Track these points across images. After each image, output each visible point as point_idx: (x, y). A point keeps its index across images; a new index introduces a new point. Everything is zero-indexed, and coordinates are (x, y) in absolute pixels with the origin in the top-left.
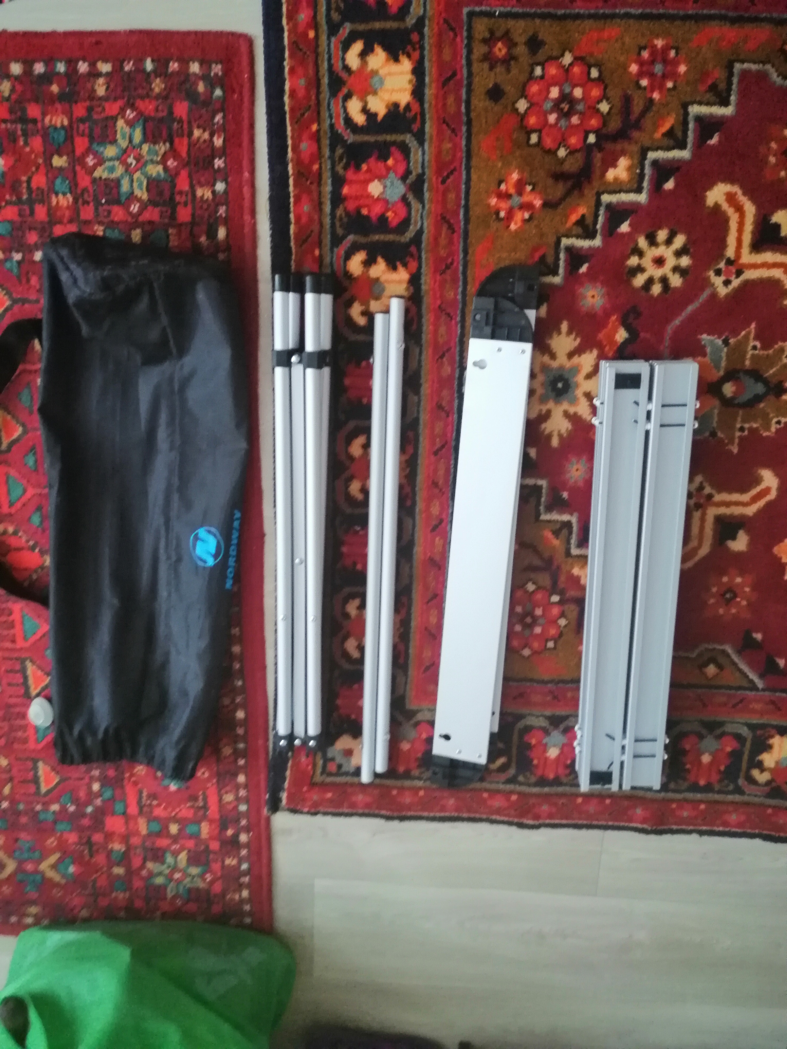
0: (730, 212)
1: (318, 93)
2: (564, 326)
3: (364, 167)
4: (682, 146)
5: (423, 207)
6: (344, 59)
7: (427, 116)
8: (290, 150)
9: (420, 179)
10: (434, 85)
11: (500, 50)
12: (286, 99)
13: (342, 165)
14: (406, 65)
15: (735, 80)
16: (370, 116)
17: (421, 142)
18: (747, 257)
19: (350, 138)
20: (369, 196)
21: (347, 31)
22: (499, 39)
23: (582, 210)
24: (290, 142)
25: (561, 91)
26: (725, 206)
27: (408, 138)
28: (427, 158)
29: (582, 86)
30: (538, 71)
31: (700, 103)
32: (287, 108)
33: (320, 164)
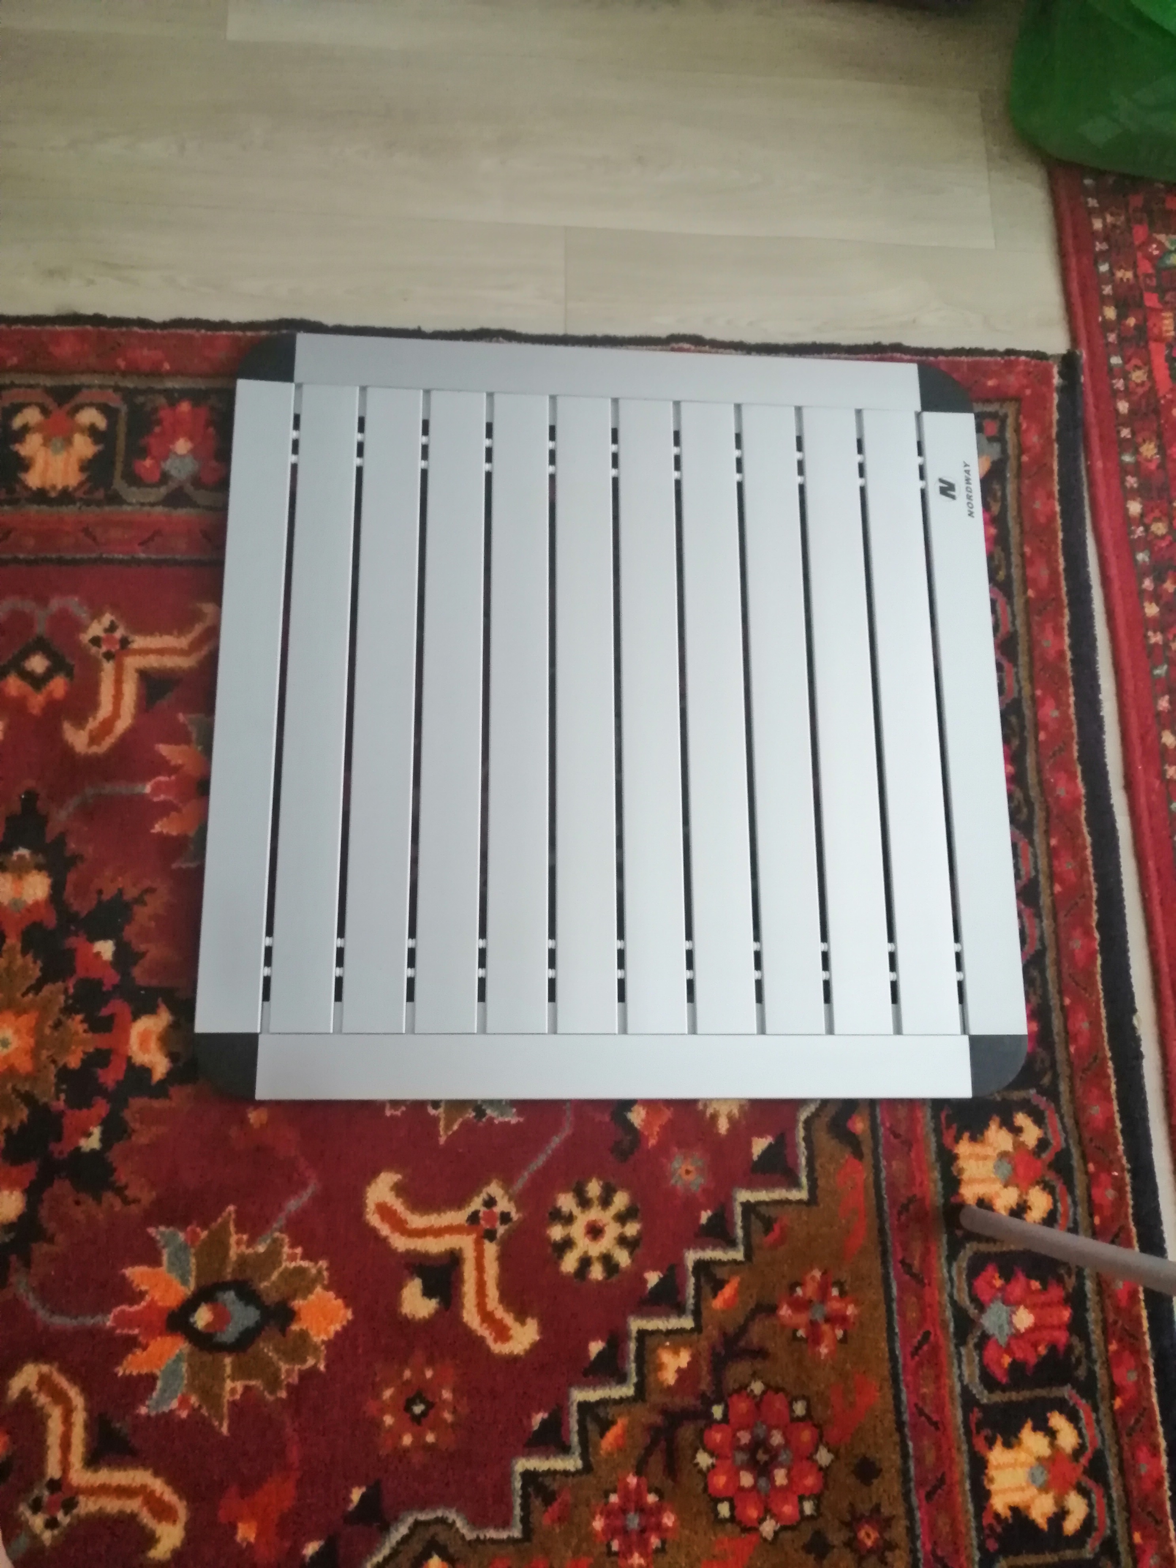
0: (500, 1313)
1: (1120, 1454)
2: (723, 1126)
3: (1042, 1350)
4: (585, 1407)
5: (951, 1296)
6: (1090, 1505)
7: (962, 1431)
8: (1152, 1369)
9: (961, 1338)
10: (957, 1476)
11: (868, 1535)
12: (1163, 1444)
13: (1077, 1352)
14: (999, 1503)
15: (517, 1511)
16: (1043, 1427)
17: (965, 1390)
18: (466, 1243)
19: (1067, 1392)
20: (1031, 1308)
21: (1088, 1547)
22: (871, 1551)
23: (718, 1303)
24: (1153, 1380)
25: (771, 1480)
26: (509, 1319)
27: (984, 1397)
28: (956, 1370)
29: (741, 1489)
30: (808, 1507)
31: (566, 1473)
32: (1160, 1429)
33: (1107, 1351)
